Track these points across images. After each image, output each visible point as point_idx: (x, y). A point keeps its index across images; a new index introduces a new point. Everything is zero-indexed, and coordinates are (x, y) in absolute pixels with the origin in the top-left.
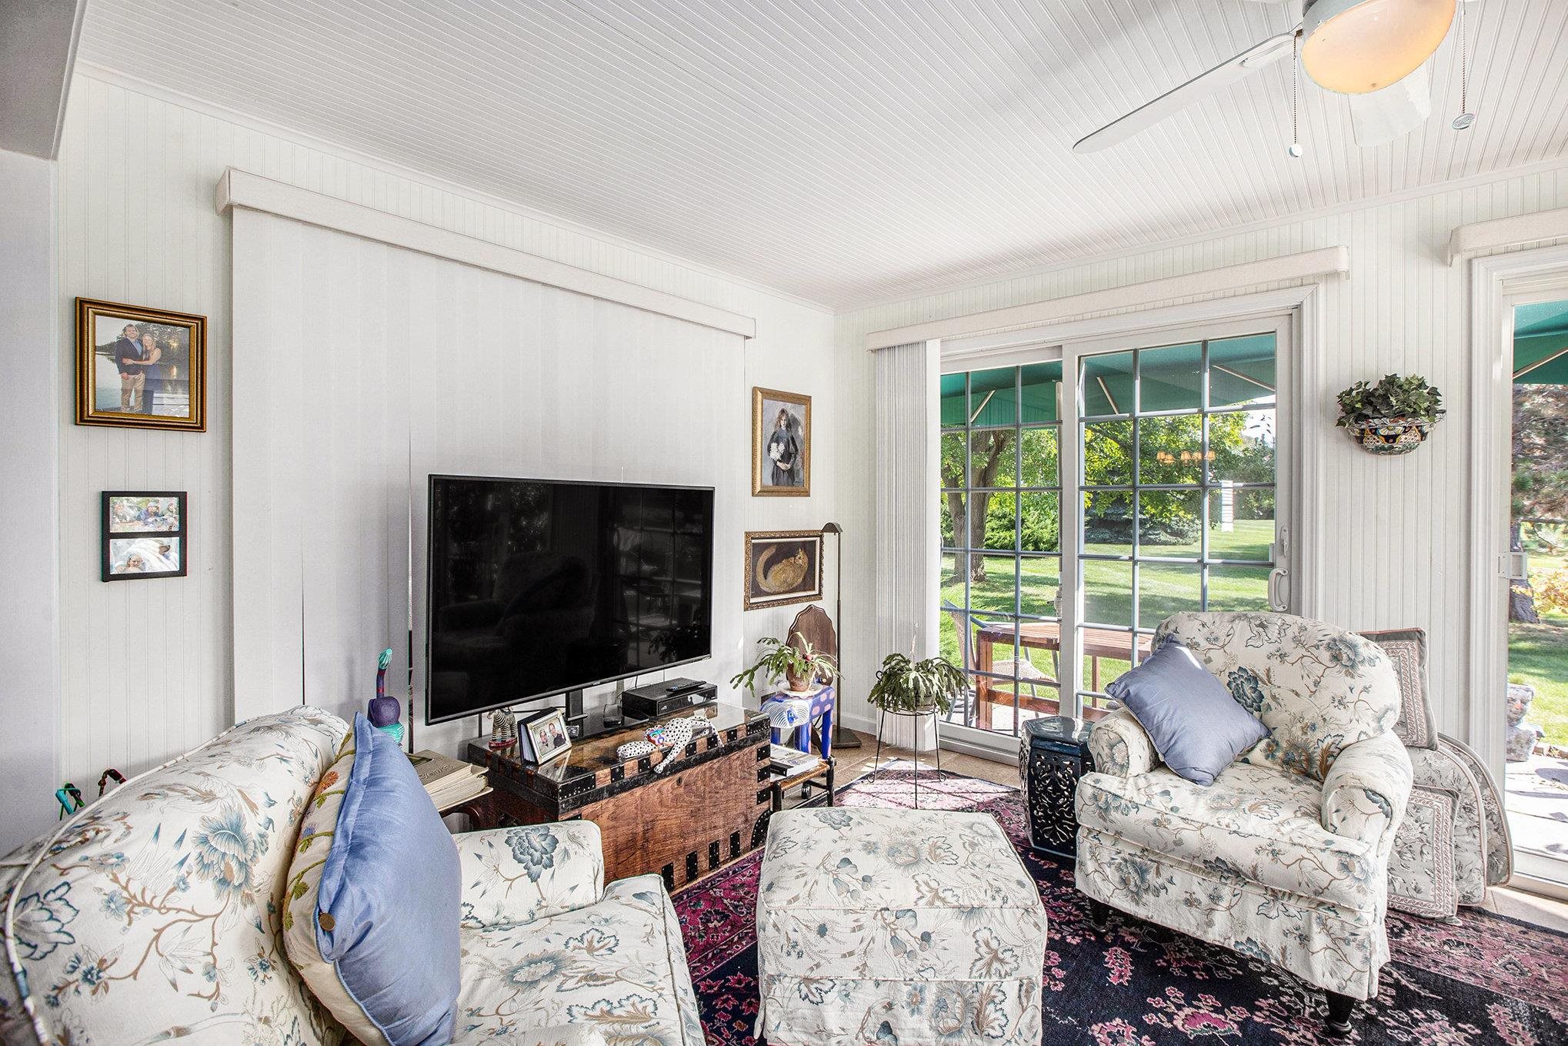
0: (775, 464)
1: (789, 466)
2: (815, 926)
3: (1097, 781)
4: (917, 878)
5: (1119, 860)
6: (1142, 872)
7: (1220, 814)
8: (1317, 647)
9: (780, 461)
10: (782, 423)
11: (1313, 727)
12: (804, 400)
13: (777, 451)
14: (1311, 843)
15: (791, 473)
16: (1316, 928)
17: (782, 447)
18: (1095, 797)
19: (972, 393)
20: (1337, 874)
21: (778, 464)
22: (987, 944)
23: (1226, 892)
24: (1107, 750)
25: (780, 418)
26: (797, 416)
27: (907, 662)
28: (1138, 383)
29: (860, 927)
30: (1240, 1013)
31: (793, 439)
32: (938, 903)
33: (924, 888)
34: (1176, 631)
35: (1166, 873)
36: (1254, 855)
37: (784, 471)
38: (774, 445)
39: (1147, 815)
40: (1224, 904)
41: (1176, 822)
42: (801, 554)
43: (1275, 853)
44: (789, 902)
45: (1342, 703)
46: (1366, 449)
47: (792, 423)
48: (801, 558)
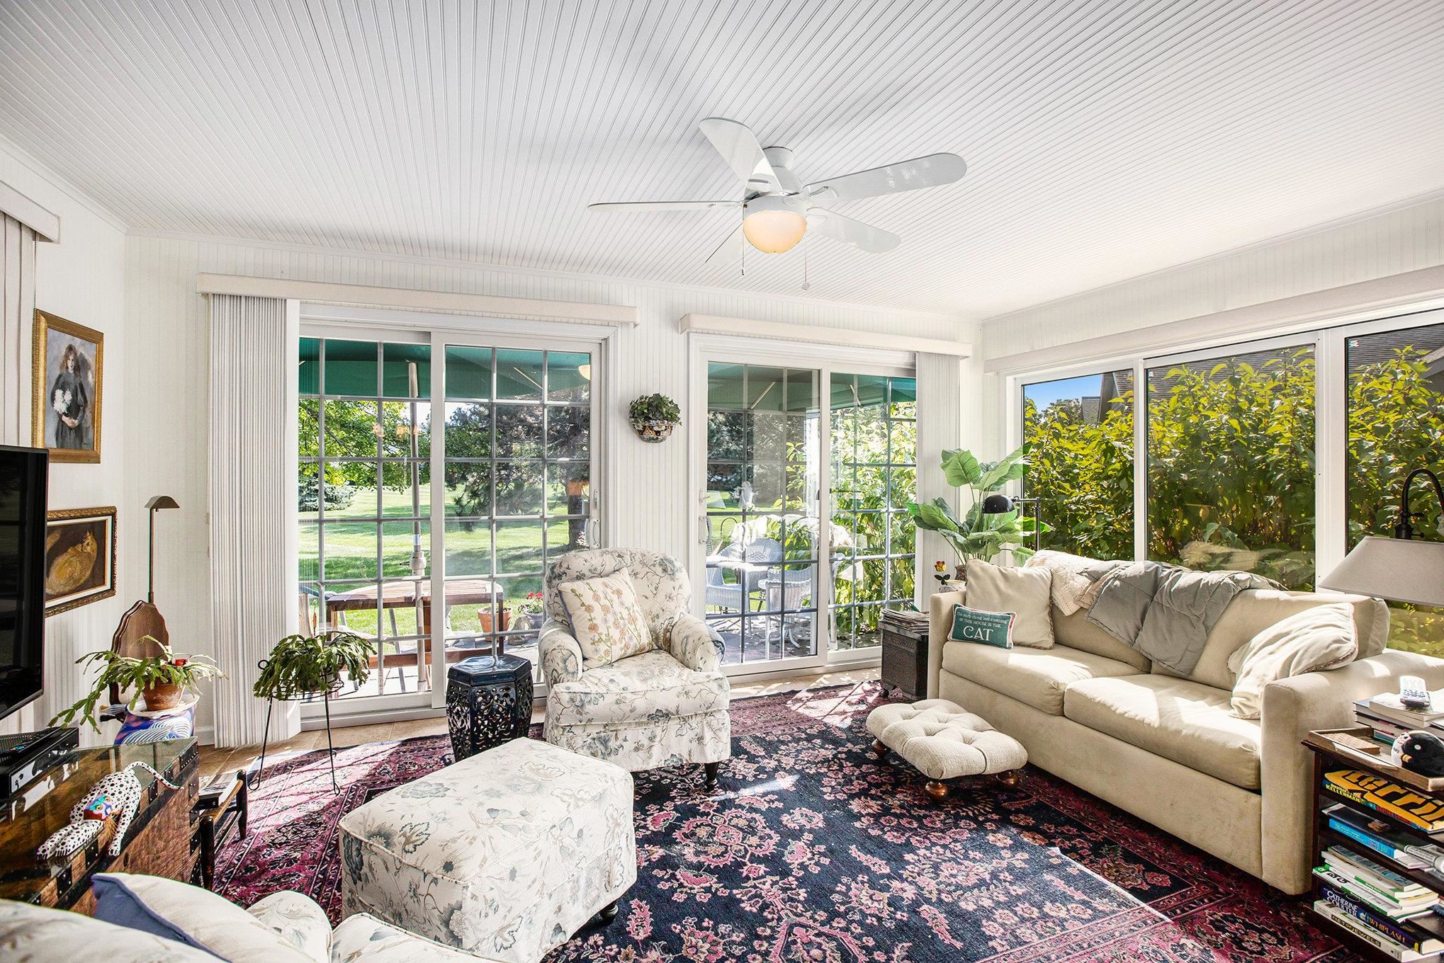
0: (60, 416)
1: (76, 422)
2: (506, 874)
3: (568, 688)
4: (555, 793)
5: (590, 741)
6: (605, 742)
7: (650, 682)
8: (654, 565)
9: (66, 415)
10: (70, 363)
11: (658, 616)
12: (94, 337)
13: (62, 401)
14: (702, 680)
15: (78, 430)
16: (706, 729)
17: (68, 396)
18: (572, 700)
19: (327, 359)
20: (717, 692)
21: (64, 418)
22: (612, 817)
23: (658, 731)
24: (561, 665)
25: (67, 357)
26: (87, 357)
27: (314, 641)
28: (495, 375)
29: (539, 854)
30: (669, 806)
31: (81, 386)
32: (580, 803)
33: (565, 798)
34: (568, 568)
35: (621, 737)
36: (677, 699)
37: (70, 429)
38: (59, 393)
39: (610, 699)
40: (658, 739)
41: (629, 696)
42: (89, 539)
43: (686, 693)
44: (481, 866)
45: (670, 598)
46: (643, 439)
47: (80, 366)
48: (90, 545)
